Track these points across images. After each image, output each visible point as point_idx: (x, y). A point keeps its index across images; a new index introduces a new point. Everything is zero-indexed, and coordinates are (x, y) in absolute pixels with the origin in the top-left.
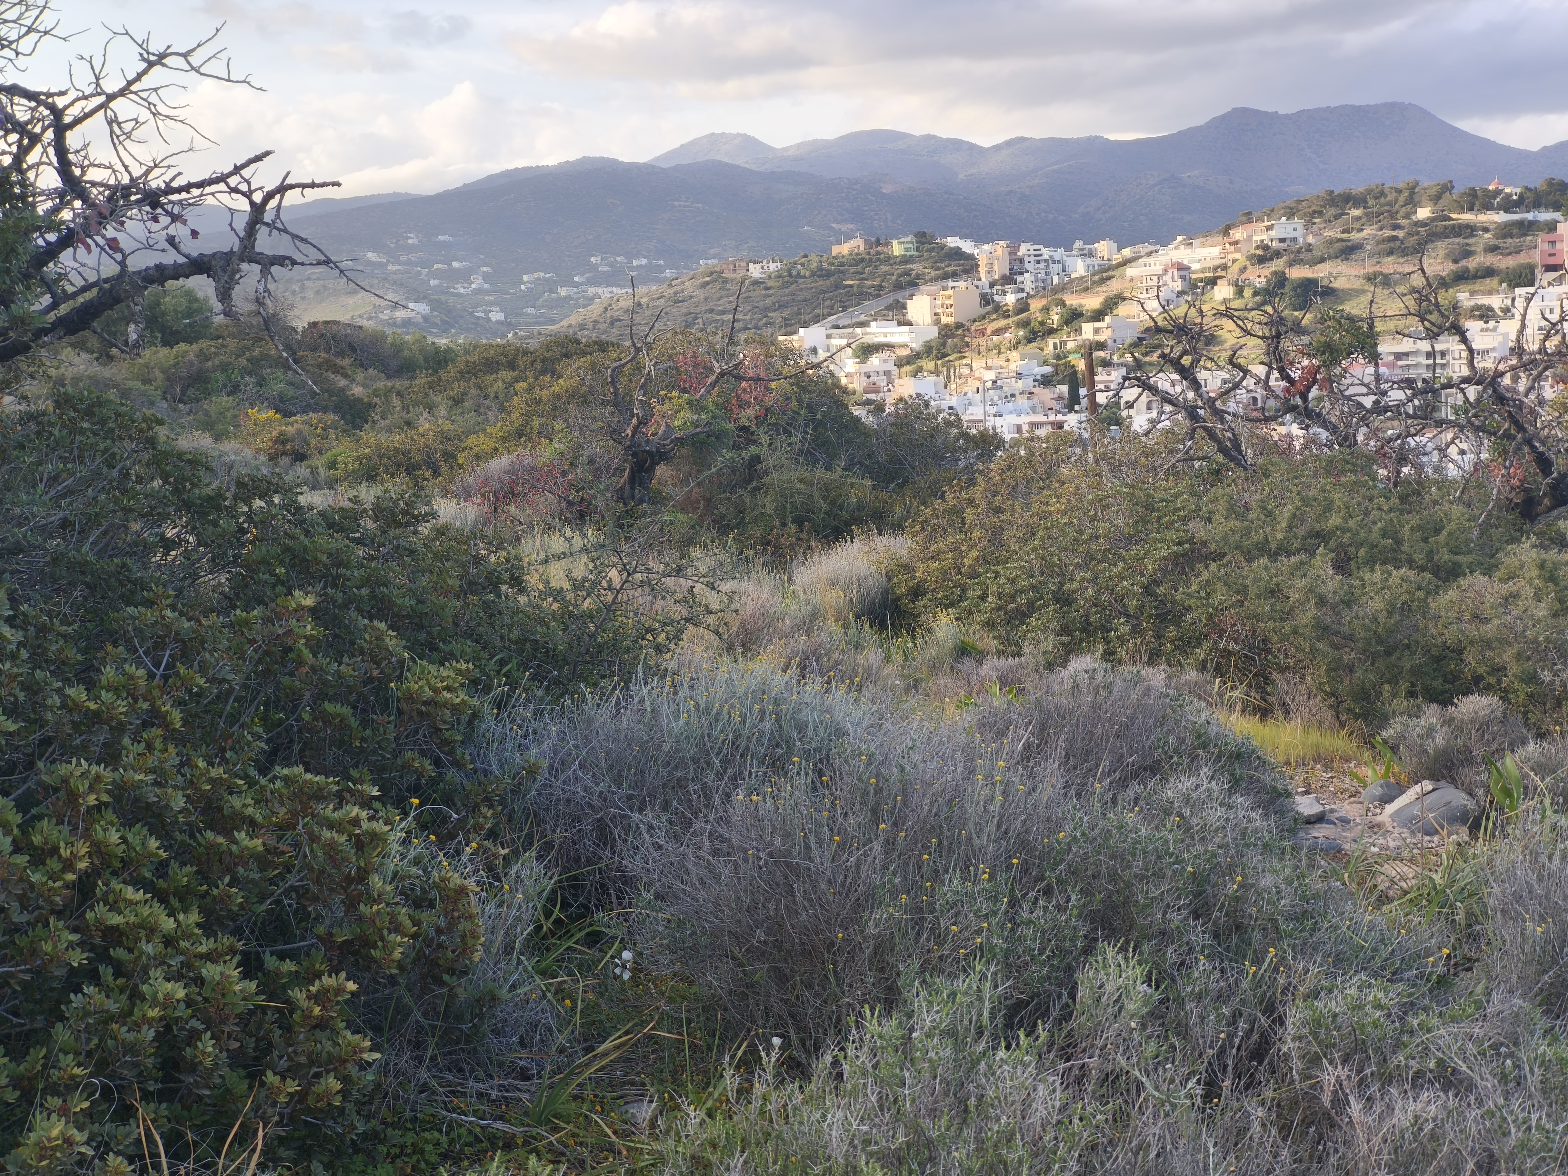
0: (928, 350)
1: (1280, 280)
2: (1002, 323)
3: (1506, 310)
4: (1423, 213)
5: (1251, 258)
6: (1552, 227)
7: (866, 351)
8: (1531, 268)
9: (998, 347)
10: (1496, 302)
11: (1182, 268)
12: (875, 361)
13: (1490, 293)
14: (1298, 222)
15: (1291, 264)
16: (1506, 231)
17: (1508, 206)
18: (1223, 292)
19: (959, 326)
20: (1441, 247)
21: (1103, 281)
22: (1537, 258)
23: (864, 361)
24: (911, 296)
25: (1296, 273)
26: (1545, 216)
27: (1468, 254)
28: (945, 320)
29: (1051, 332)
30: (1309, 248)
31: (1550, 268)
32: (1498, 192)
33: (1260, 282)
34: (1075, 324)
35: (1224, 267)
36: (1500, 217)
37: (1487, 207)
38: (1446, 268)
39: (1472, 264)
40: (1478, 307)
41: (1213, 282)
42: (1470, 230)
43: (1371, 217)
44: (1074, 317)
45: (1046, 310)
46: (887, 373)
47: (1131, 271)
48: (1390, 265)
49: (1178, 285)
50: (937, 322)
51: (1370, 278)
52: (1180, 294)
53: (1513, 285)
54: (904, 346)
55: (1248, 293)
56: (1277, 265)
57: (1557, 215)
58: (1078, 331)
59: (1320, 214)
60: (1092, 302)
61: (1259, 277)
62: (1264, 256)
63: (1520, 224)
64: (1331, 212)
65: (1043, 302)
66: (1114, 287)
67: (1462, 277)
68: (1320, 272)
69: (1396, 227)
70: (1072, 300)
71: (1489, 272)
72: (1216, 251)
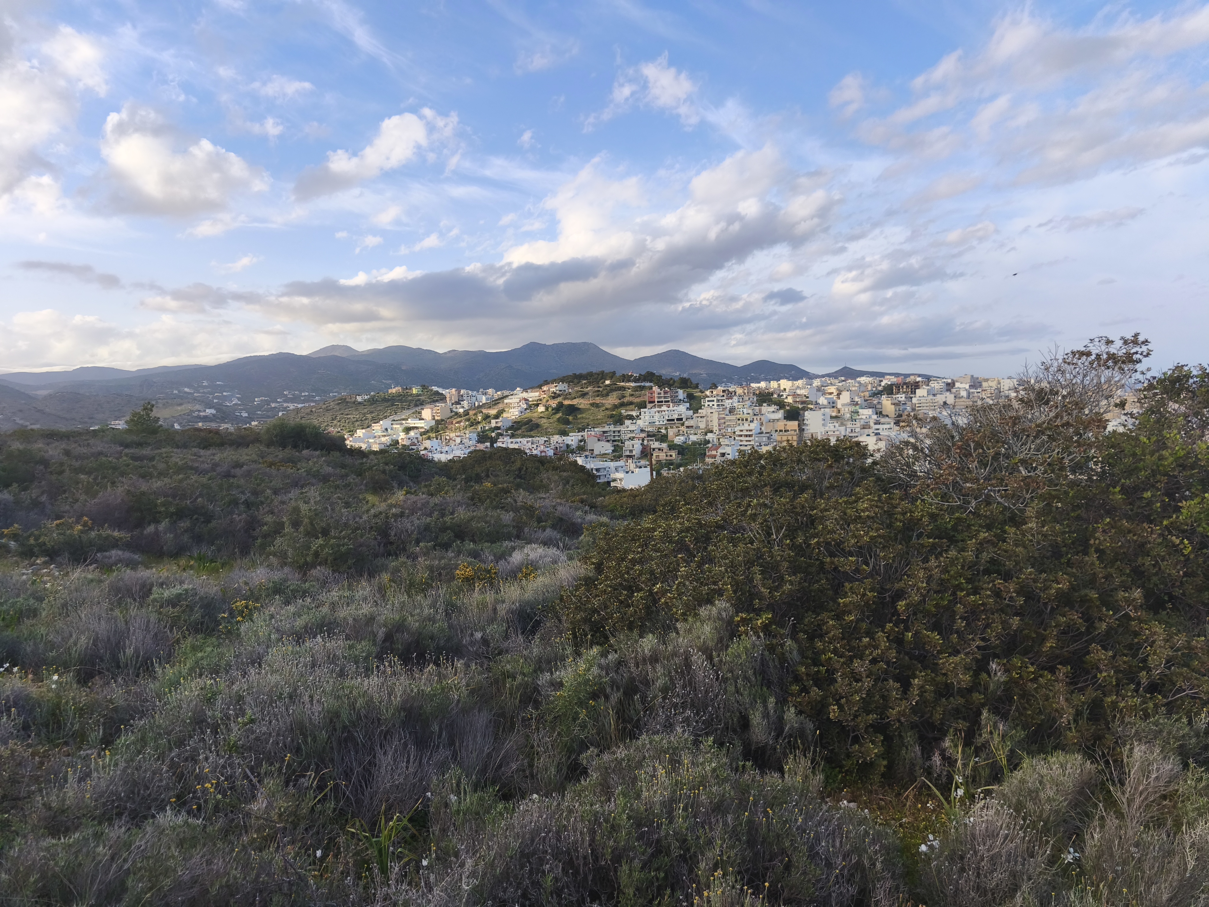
0: (432, 429)
1: (560, 406)
2: (459, 419)
3: (638, 416)
4: (608, 382)
5: (550, 397)
6: (651, 388)
7: (408, 430)
8: (645, 402)
9: (459, 428)
10: (634, 413)
11: (526, 400)
12: (412, 433)
13: (632, 410)
14: (566, 385)
15: (565, 399)
16: (636, 389)
17: (636, 380)
18: (541, 409)
19: (442, 420)
20: (615, 394)
21: (496, 404)
22: (646, 399)
23: (407, 433)
24: (423, 409)
25: (566, 402)
26: (648, 384)
27: (624, 397)
28: (437, 418)
29: (479, 423)
30: (570, 394)
31: (650, 402)
32: (632, 376)
33: (554, 406)
34: (488, 420)
35: (541, 400)
36: (633, 384)
37: (629, 381)
38: (617, 402)
39: (626, 400)
40: (628, 415)
41: (537, 405)
42: (624, 388)
43: (590, 383)
44: (487, 417)
45: (475, 414)
46: (417, 438)
47: (506, 401)
48: (598, 400)
49: (525, 406)
50: (434, 419)
51: (592, 405)
52: (526, 409)
53: (640, 408)
54: (422, 428)
55: (550, 409)
56: (559, 399)
57: (652, 384)
58: (490, 422)
59: (572, 382)
60: (493, 412)
61: (554, 403)
62: (555, 396)
63: (640, 386)
64: (576, 381)
65: (474, 412)
66: (500, 406)
67: (622, 405)
68: (575, 402)
69: (599, 387)
70: (485, 411)
71: (631, 403)
72: (537, 394)
